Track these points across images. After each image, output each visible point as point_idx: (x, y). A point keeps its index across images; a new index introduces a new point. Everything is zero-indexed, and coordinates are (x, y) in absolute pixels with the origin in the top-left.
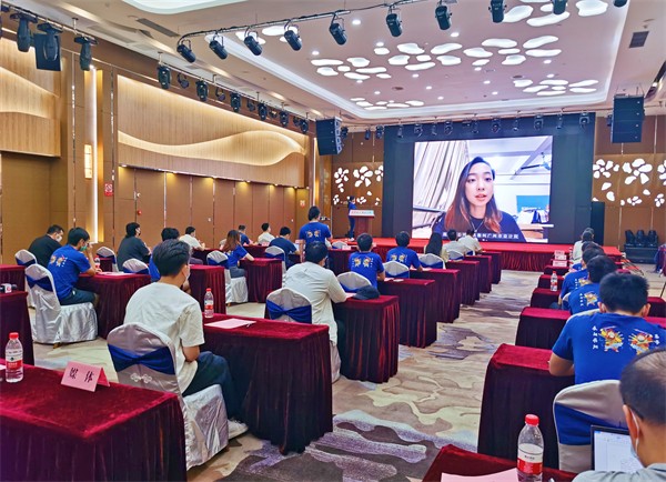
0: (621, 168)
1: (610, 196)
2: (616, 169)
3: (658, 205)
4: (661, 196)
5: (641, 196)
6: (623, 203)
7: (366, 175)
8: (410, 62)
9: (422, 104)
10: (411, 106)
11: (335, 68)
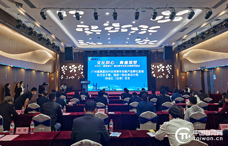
0: (156, 67)
1: (154, 75)
2: (155, 67)
3: (167, 78)
4: (167, 75)
5: (162, 75)
6: (158, 77)
7: (74, 68)
8: (112, 30)
9: (102, 44)
10: (97, 44)
11: (83, 28)
